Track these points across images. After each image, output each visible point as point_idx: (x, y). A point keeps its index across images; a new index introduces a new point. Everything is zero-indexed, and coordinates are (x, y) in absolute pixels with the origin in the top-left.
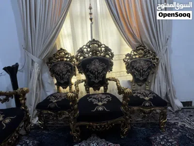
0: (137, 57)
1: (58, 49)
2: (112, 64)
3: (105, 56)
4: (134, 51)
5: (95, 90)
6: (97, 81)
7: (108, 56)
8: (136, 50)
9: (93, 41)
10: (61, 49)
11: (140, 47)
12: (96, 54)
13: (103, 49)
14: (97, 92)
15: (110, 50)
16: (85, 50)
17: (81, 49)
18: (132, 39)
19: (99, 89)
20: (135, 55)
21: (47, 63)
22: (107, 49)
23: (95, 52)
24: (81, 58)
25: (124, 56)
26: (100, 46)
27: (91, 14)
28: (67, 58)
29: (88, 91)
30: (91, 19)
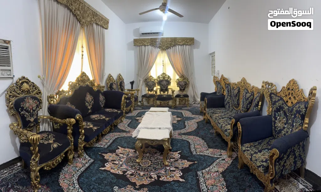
0: (181, 80)
1: (150, 76)
2: (170, 83)
3: (168, 79)
4: (180, 78)
5: (163, 93)
6: (164, 89)
7: (169, 79)
8: (181, 77)
9: (164, 74)
10: (151, 76)
11: (182, 76)
12: (165, 78)
13: (167, 77)
14: (164, 94)
15: (170, 77)
16: (160, 77)
17: (159, 76)
18: (179, 73)
19: (165, 93)
20: (180, 79)
21: (145, 81)
22: (169, 77)
23: (164, 78)
24: (159, 80)
25: (176, 80)
26: (166, 75)
27: (163, 63)
28: (153, 79)
29: (160, 93)
30: (163, 65)
